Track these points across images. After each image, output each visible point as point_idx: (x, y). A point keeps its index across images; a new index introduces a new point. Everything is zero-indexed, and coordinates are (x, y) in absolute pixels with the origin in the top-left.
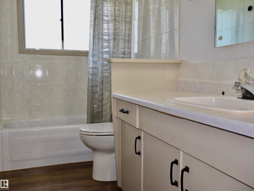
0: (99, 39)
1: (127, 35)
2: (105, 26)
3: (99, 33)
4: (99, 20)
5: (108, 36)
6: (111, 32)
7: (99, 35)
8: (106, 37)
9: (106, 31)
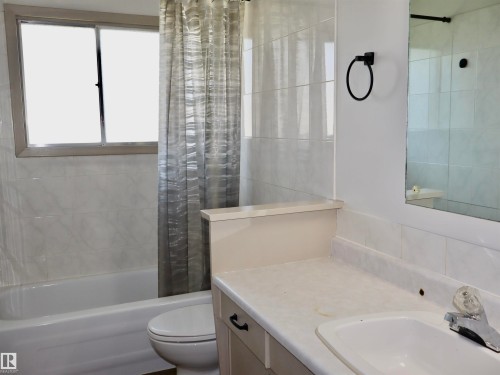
0: (177, 136)
1: (232, 124)
2: (190, 110)
3: (177, 124)
4: (177, 99)
5: (196, 128)
6: (202, 120)
7: (177, 129)
8: (191, 133)
9: (192, 120)
